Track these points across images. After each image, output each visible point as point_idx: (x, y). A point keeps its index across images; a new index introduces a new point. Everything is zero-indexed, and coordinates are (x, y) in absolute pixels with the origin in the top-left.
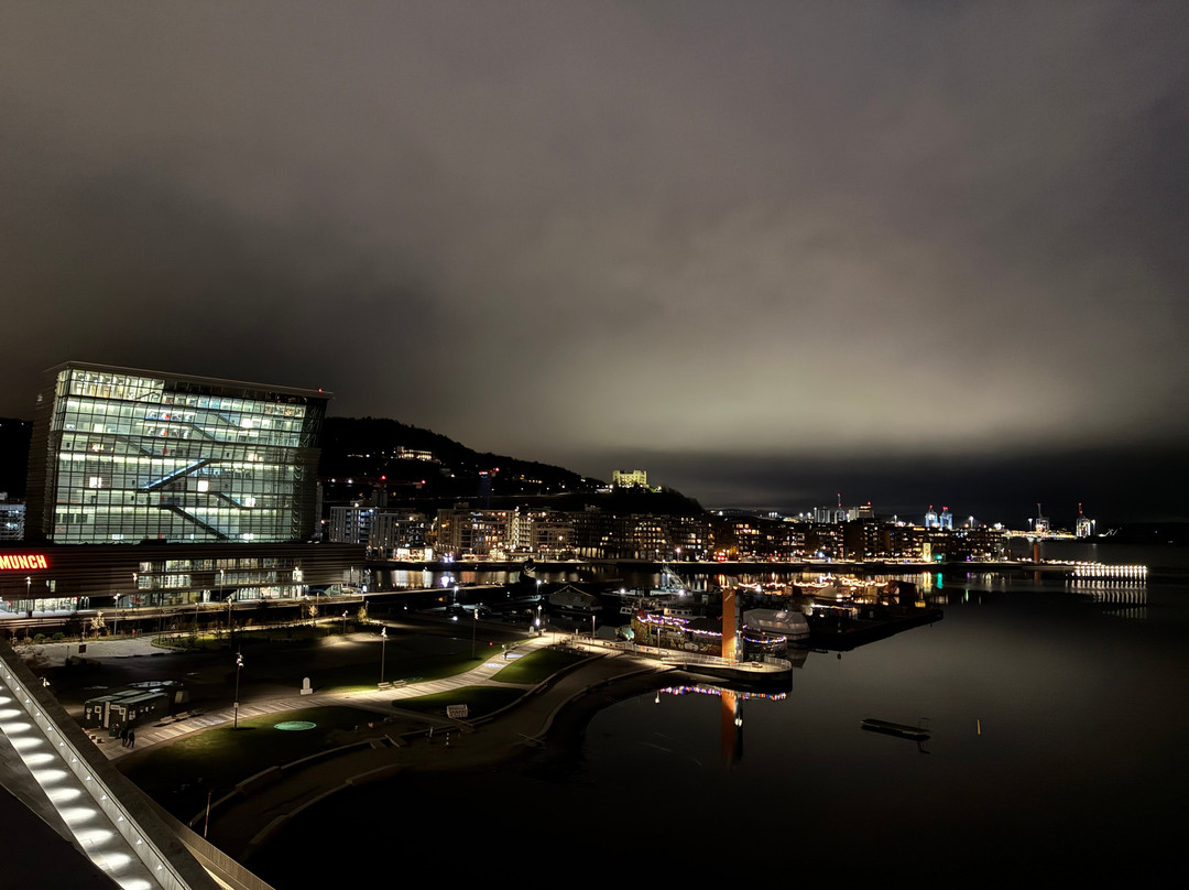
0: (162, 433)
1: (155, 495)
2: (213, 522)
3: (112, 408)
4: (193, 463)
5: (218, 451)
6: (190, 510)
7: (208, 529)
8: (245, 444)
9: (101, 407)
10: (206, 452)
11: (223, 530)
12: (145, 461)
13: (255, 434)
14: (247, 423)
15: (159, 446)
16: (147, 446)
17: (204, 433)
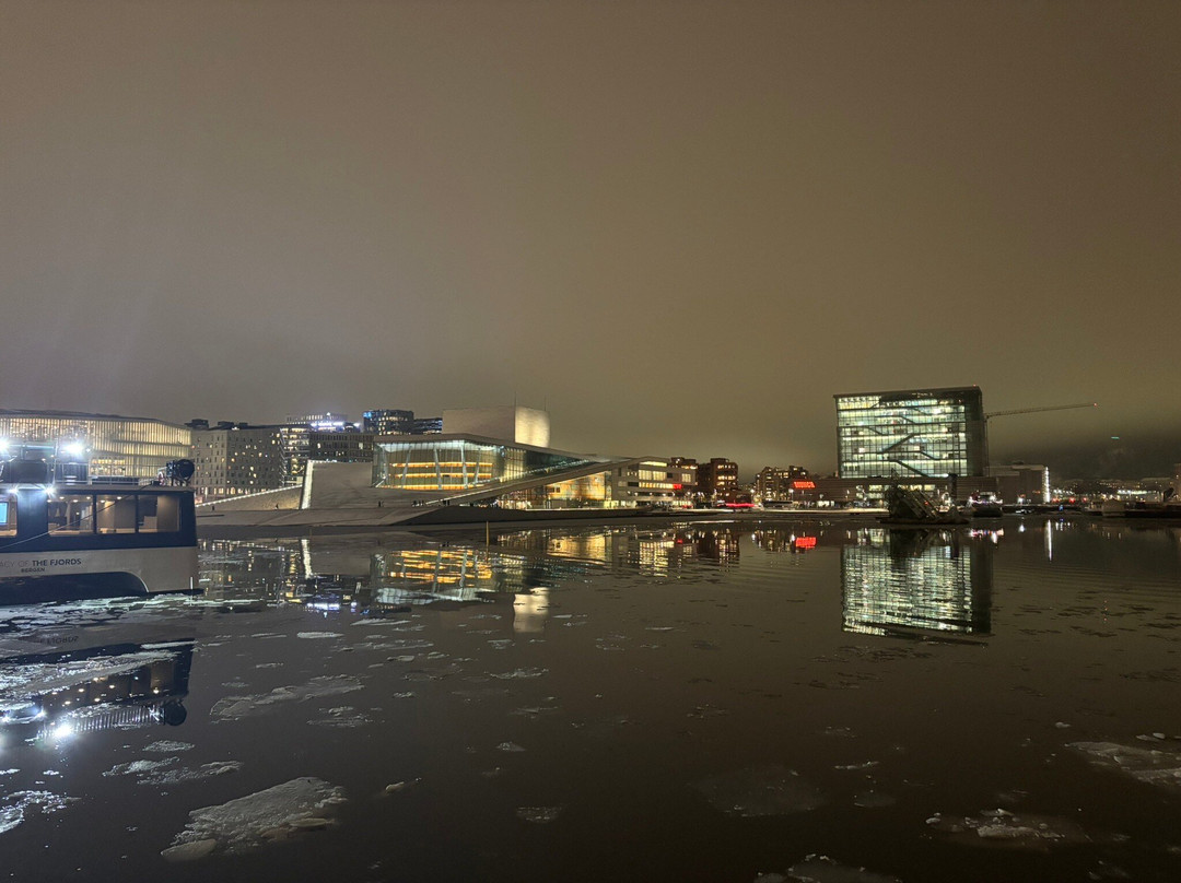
0: (892, 422)
1: (886, 455)
2: (918, 468)
3: (864, 413)
4: (904, 437)
5: (917, 429)
6: (905, 462)
7: (916, 471)
8: (938, 423)
9: (859, 413)
10: (910, 431)
11: (925, 472)
12: (879, 438)
13: (943, 417)
14: (936, 411)
15: (885, 430)
16: (879, 429)
17: (907, 420)
